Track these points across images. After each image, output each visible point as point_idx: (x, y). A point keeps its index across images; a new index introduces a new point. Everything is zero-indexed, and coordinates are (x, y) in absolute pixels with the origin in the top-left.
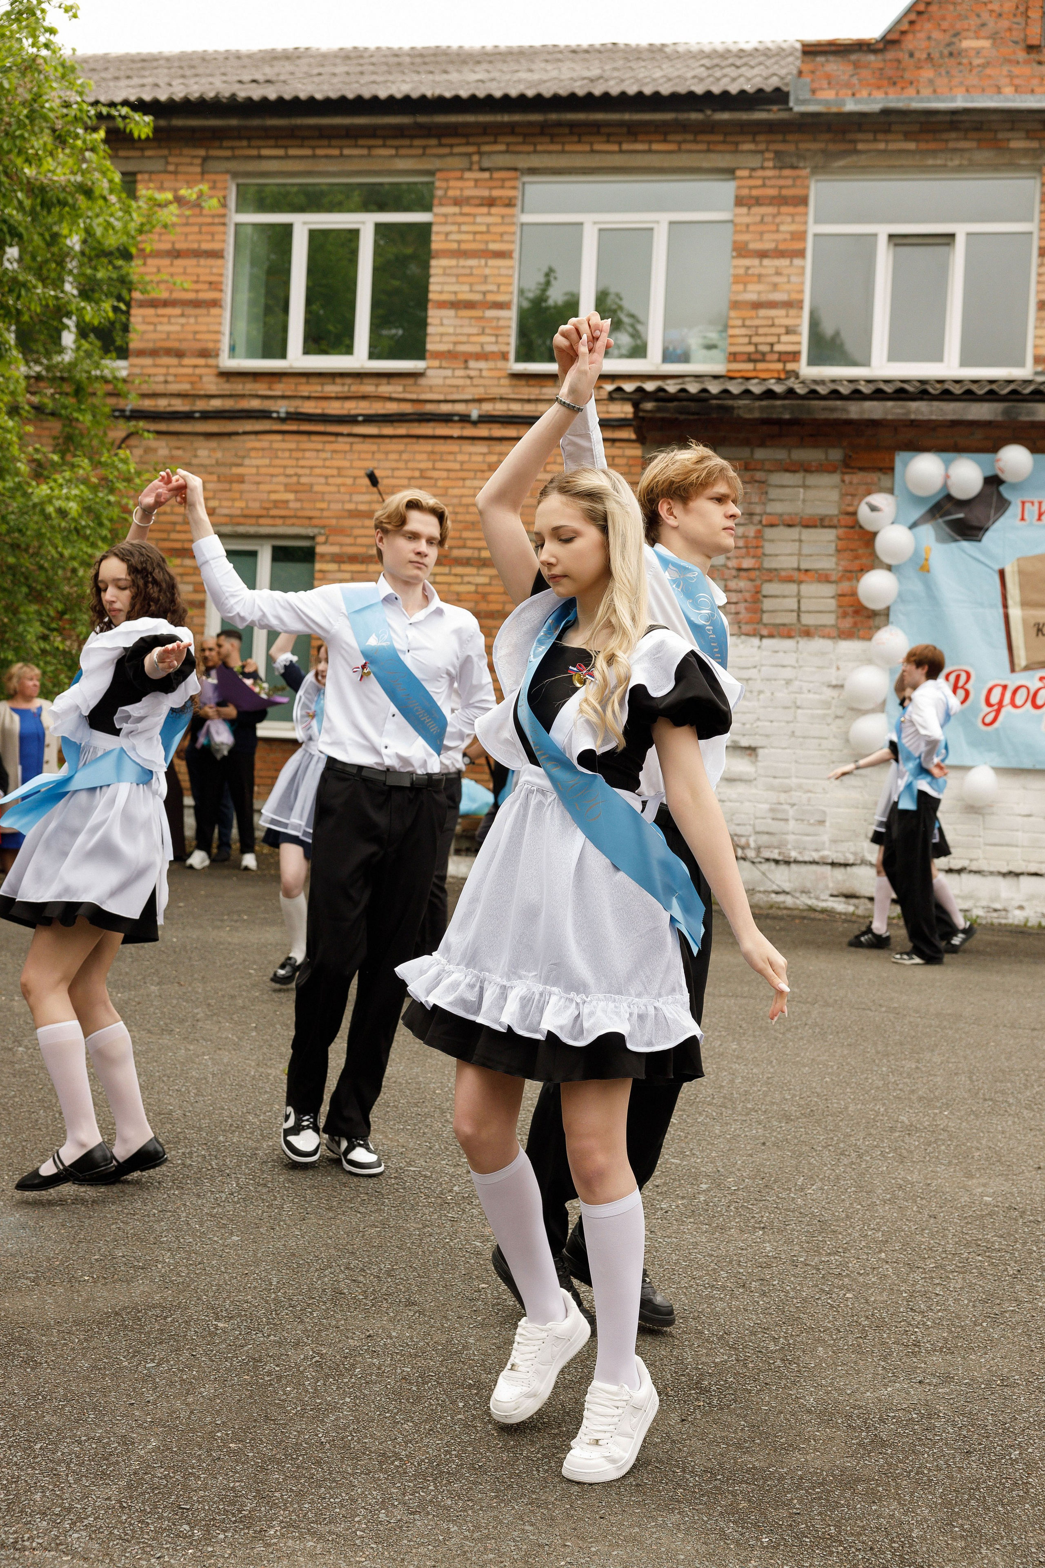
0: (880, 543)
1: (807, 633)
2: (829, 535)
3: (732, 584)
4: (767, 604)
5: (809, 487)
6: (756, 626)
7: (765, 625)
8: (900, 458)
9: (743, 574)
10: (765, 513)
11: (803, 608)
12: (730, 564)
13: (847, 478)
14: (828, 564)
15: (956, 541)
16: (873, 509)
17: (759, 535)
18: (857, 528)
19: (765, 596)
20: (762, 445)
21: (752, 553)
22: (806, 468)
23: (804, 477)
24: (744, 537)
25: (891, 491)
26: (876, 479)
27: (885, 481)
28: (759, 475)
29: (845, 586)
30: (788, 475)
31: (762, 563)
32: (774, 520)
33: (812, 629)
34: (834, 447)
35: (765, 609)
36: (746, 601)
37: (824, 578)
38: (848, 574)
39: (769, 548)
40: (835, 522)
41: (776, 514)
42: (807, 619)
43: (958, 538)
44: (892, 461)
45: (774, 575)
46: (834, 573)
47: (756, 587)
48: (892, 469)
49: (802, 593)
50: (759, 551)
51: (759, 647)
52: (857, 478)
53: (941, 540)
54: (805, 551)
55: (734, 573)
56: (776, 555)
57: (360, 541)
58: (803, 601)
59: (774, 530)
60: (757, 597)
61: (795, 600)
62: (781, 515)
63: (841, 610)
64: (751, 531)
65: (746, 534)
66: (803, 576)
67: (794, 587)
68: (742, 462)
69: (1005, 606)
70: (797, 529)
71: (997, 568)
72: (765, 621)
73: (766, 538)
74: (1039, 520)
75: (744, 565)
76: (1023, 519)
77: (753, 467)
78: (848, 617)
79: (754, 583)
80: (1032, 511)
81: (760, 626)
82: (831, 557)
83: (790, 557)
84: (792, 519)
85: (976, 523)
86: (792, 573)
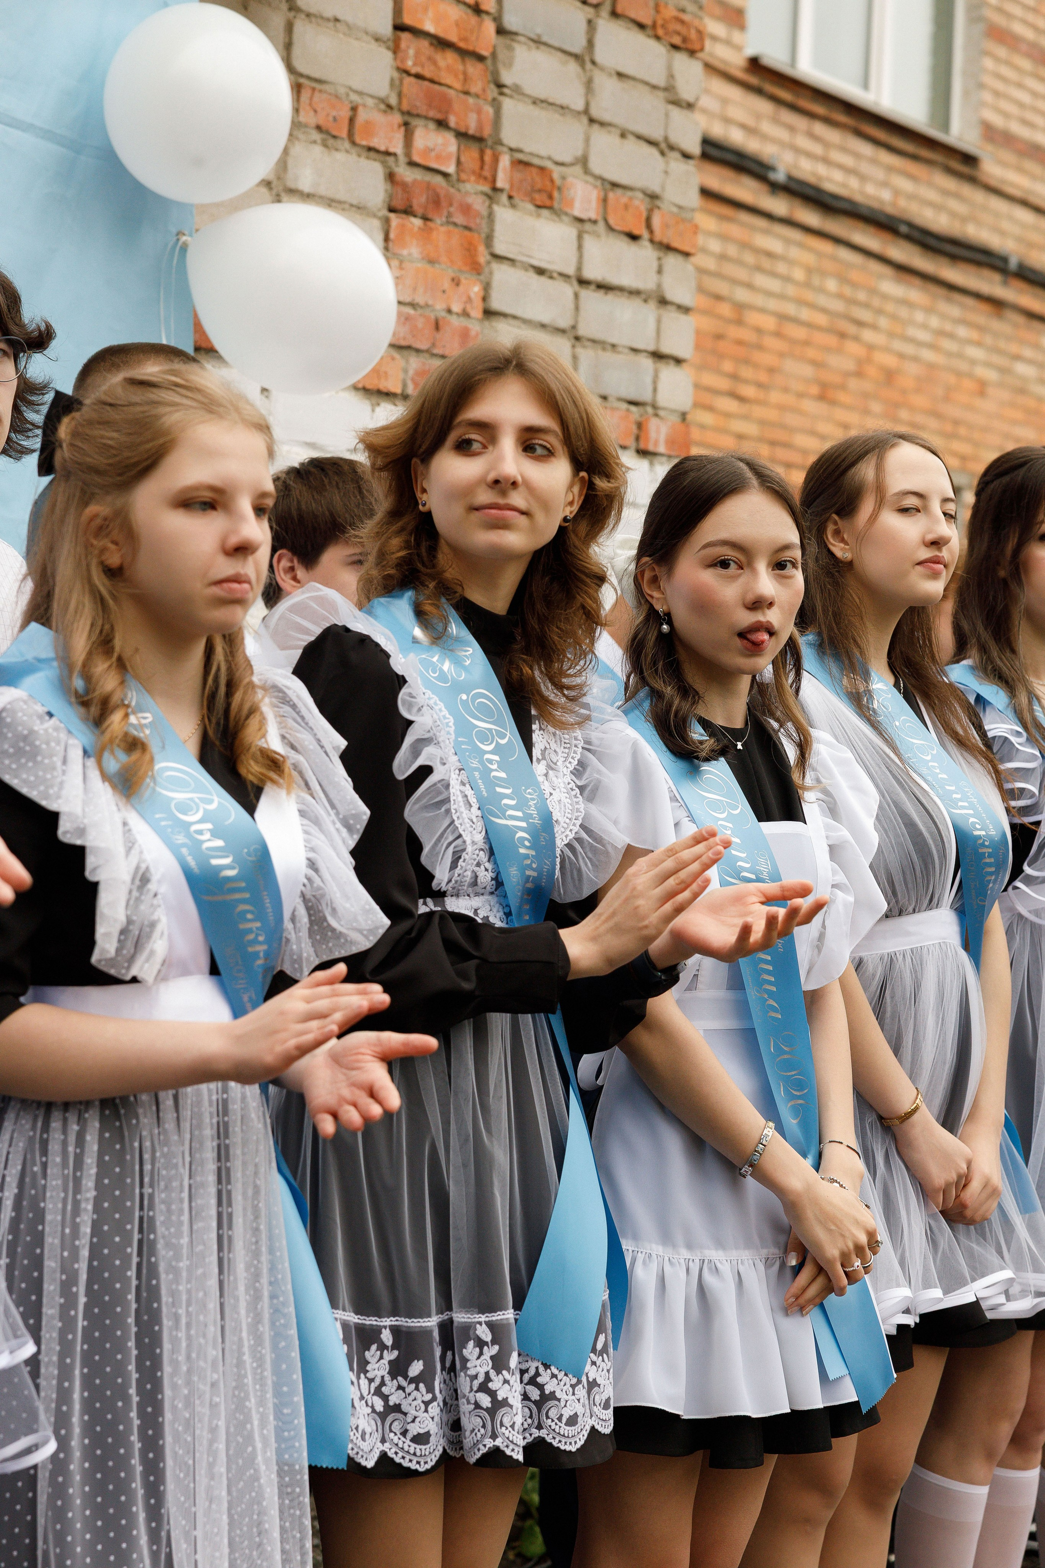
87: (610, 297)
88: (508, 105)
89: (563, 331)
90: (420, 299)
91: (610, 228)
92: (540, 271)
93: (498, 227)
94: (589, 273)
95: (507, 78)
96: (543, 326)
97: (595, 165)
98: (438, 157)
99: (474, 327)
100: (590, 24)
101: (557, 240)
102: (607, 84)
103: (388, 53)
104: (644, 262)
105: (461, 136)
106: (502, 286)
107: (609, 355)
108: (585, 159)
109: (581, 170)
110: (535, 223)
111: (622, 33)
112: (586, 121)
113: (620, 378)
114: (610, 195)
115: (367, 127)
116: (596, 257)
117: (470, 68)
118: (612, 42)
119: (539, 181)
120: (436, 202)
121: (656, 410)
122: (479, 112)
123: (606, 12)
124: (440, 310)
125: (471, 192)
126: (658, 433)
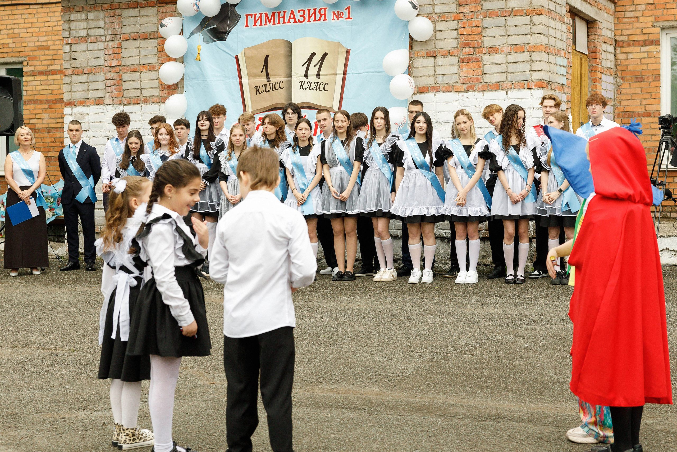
1: (146, 101)
2: (153, 43)
3: (108, 75)
4: (125, 85)
5: (142, 16)
6: (121, 99)
7: (125, 98)
9: (113, 69)
10: (122, 33)
11: (142, 87)
12: (106, 64)
13: (160, 9)
14: (153, 60)
15: (215, 41)
19: (124, 81)
21: (116, 57)
22: (141, 6)
23: (140, 11)
24: (112, 48)
25: (179, 15)
27: (173, 9)
28: (118, 12)
30: (132, 10)
31: (121, 62)
32: (127, 37)
33: (148, 98)
35: (124, 88)
36: (115, 85)
37: (152, 68)
39: (124, 53)
40: (156, 35)
41: (128, 33)
42: (145, 93)
43: (215, 39)
45: (128, 69)
46: (158, 64)
47: (119, 76)
49: (142, 78)
50: (120, 56)
52: (165, 9)
53: (206, 41)
54: (142, 54)
55: (108, 68)
56: (129, 57)
57: (44, 63)
58: (142, 83)
59: (127, 41)
60: (120, 82)
61: (139, 82)
62: (130, 34)
63: (161, 86)
64: (115, 44)
65: (113, 46)
66: (141, 68)
67: (137, 75)
68: (109, 5)
69: (240, 78)
70: (138, 41)
71: (234, 55)
72: (125, 96)
73: (123, 48)
74: (255, 25)
75: (113, 65)
76: (247, 26)
77: (114, 8)
78: (165, 90)
79: (119, 74)
80: (251, 20)
81: (123, 98)
82: (155, 56)
83: (134, 58)
84: (135, 36)
85: (222, 31)
86: (137, 67)
87: (517, 64)
88: (485, 39)
89: (504, 72)
90: (466, 75)
91: (515, 52)
92: (497, 64)
93: (484, 60)
94: (509, 62)
95: (485, 35)
96: (498, 73)
97: (509, 43)
98: (469, 53)
99: (480, 77)
100: (506, 20)
101: (499, 58)
102: (511, 28)
103: (456, 40)
104: (526, 56)
105: (474, 48)
106: (486, 68)
107: (518, 74)
108: (506, 43)
109: (506, 44)
110: (494, 57)
111: (516, 18)
112: (507, 36)
113: (520, 77)
114: (515, 46)
115: (453, 53)
116: (511, 58)
117: (477, 36)
118: (512, 21)
119: (495, 49)
120: (469, 60)
121: (532, 81)
122: (478, 43)
123: (511, 16)
124: (471, 76)
125: (478, 56)
126: (532, 85)
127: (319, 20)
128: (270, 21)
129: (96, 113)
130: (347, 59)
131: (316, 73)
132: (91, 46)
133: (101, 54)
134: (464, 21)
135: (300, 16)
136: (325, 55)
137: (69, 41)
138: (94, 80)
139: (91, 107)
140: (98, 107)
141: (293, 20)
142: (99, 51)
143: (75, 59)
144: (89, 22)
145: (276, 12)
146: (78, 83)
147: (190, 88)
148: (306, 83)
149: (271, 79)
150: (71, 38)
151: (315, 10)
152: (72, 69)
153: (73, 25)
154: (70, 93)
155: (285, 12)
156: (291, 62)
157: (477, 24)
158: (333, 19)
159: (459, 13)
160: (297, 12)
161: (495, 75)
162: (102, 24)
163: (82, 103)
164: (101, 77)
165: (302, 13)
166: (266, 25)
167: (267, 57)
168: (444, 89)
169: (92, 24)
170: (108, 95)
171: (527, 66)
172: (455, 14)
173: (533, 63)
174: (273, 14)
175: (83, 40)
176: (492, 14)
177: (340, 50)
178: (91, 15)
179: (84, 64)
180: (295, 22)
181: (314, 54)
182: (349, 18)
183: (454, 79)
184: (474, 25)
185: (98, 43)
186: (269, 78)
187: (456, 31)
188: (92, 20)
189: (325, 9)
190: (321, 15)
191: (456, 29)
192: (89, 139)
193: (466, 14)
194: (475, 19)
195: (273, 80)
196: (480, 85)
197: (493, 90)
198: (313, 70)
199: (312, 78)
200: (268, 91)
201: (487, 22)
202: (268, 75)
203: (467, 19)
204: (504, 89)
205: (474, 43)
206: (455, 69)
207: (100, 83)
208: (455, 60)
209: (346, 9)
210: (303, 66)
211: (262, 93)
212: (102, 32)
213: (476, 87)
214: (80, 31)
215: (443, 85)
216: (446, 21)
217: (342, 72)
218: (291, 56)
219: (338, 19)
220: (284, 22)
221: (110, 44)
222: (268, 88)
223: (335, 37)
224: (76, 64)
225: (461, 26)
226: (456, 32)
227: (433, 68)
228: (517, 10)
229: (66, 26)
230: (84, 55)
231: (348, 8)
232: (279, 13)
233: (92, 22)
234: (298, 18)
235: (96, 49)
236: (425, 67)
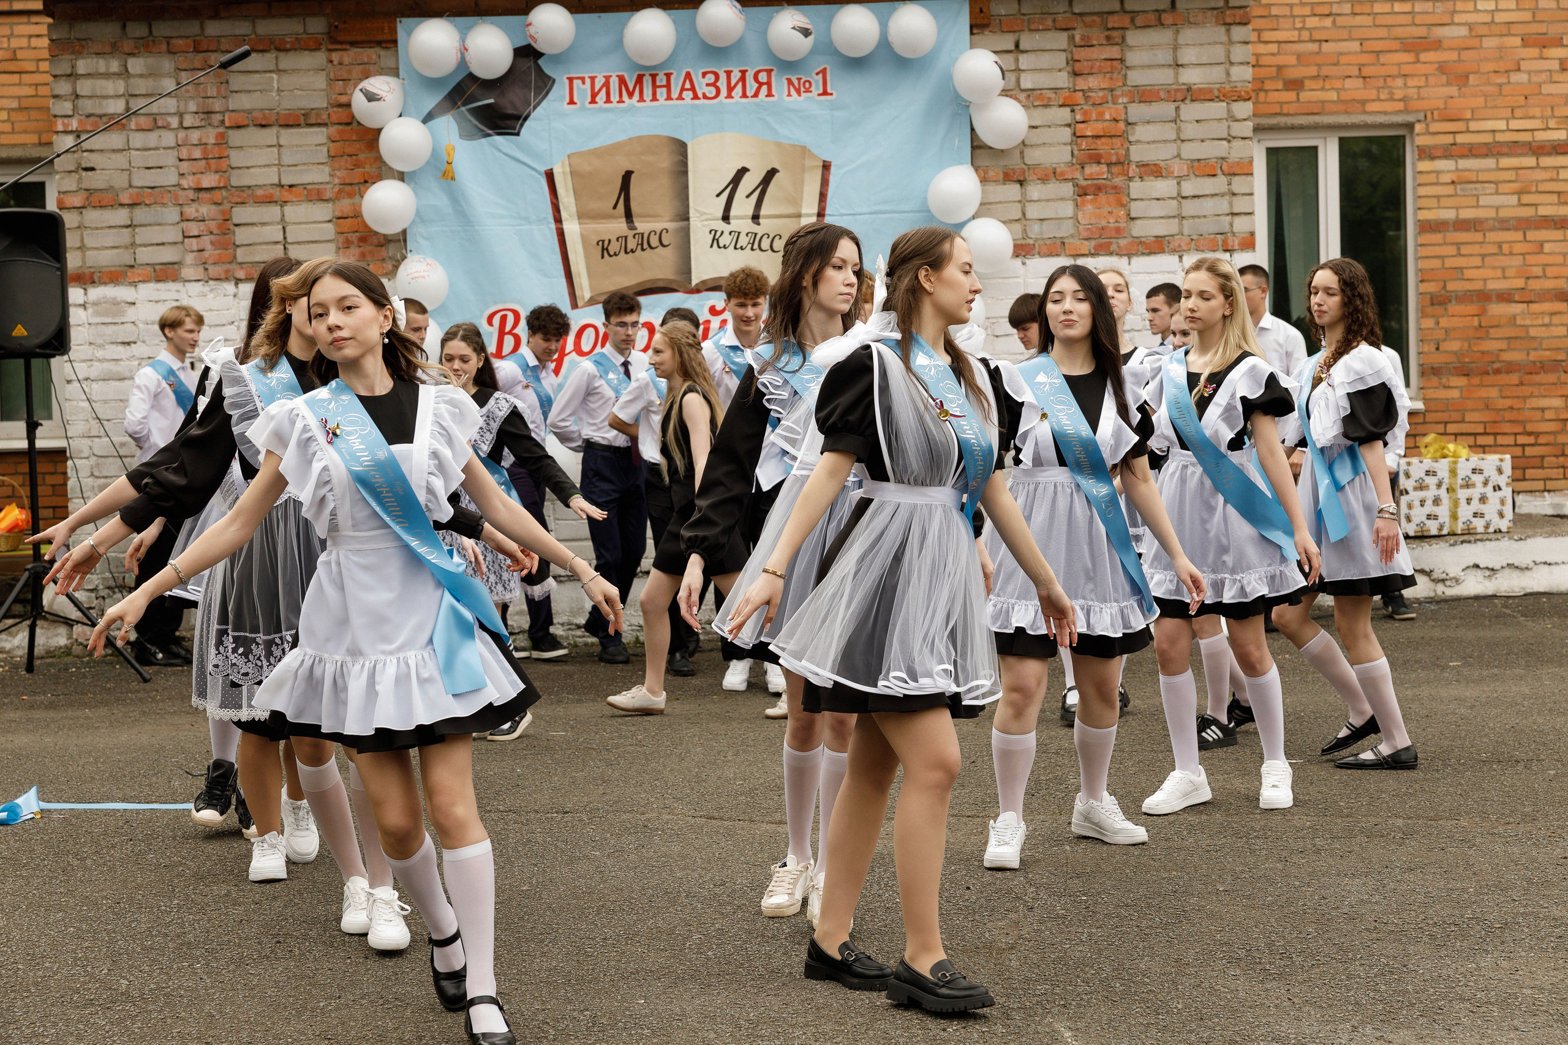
0: (385, 142)
2: (319, 135)
3: (191, 211)
4: (241, 236)
5: (284, 71)
6: (228, 266)
7: (240, 264)
8: (403, 26)
9: (203, 195)
10: (228, 110)
11: (289, 240)
12: (185, 183)
13: (335, 56)
14: (319, 176)
15: (489, 135)
16: (371, 97)
17: (222, 141)
18: (355, 124)
19: (236, 225)
20: (216, 16)
21: (213, 167)
22: (280, 47)
23: (277, 58)
24: (201, 144)
25: (395, 72)
26: (374, 57)
27: (385, 57)
28: (215, 58)
29: (345, 205)
31: (228, 179)
32: (241, 119)
34: (314, 15)
35: (237, 243)
36: (211, 233)
37: (315, 195)
38: (348, 188)
39: (236, 158)
40: (325, 117)
41: (244, 111)
43: (490, 132)
44: (394, 31)
45: (248, 195)
46: (329, 186)
47: (223, 212)
48: (395, 42)
49: (287, 219)
50: (224, 164)
51: (235, 296)
52: (350, 55)
53: (466, 135)
54: (286, 160)
55: (191, 194)
56: (248, 168)
58: (288, 229)
59: (243, 131)
60: (226, 227)
61: (280, 227)
62: (249, 112)
63: (341, 239)
64: (210, 135)
65: (204, 141)
66: (286, 194)
67: (275, 210)
68: (190, 41)
69: (558, 220)
70: (274, 130)
71: (543, 168)
72: (240, 260)
73: (231, 144)
74: (593, 101)
75: (205, 184)
76: (572, 102)
77: (205, 48)
78: (352, 247)
79: (221, 207)
80: (582, 91)
81: (233, 266)
82: (321, 167)
83: (266, 169)
84: (265, 117)
85: (510, 111)
86: (272, 191)
87: (1201, 199)
88: (1132, 148)
89: (1174, 217)
90: (1093, 221)
91: (1197, 176)
92: (1158, 199)
93: (1131, 190)
94: (1184, 194)
95: (1131, 139)
96: (1162, 217)
97: (1184, 155)
98: (1098, 174)
99: (1122, 225)
100: (1177, 109)
101: (1163, 187)
102: (1189, 126)
103: (1069, 148)
104: (1219, 183)
105: (1109, 165)
106: (1136, 209)
107: (1202, 220)
108: (1179, 156)
109: (1177, 160)
110: (1153, 184)
111: (1197, 106)
112: (1179, 142)
113: (1208, 227)
114: (1196, 164)
115: (1062, 173)
116: (1188, 188)
117: (1115, 140)
118: (1191, 111)
119: (1154, 169)
120: (1098, 190)
121: (1234, 234)
122: (1117, 154)
123: (1188, 101)
124: (1104, 223)
125: (1118, 181)
126: (1235, 243)
127: (756, 95)
128: (631, 95)
129: (157, 302)
130: (825, 182)
131: (750, 212)
132: (138, 139)
133: (170, 158)
134: (1085, 107)
135: (708, 85)
136: (772, 173)
137: (74, 124)
138: (149, 220)
139: (141, 286)
140: (160, 285)
141: (690, 94)
142: (162, 151)
143: (92, 169)
144: (132, 80)
145: (647, 73)
146: (101, 228)
147: (421, 240)
148: (726, 233)
149: (637, 224)
150: (77, 117)
151: (743, 72)
152: (85, 194)
153: (84, 87)
154: (78, 253)
155: (668, 76)
156: (686, 187)
157: (1114, 115)
158: (789, 95)
159: (1075, 91)
160: (700, 75)
161: (1154, 221)
162: (169, 85)
163: (114, 277)
164: (171, 214)
165: (710, 78)
166: (621, 101)
167: (627, 176)
168: (1044, 250)
169: (141, 86)
170: (190, 259)
171: (1223, 205)
172: (1066, 93)
173: (1235, 199)
174: (640, 79)
175: (117, 123)
176: (1146, 96)
177: (808, 163)
178: (136, 65)
179: (120, 181)
180: (696, 97)
181: (743, 171)
182: (825, 93)
183: (1066, 230)
184: (1107, 117)
185: (157, 133)
186: (632, 222)
187: (1068, 129)
188: (141, 76)
189: (769, 72)
190: (761, 84)
191: (1069, 125)
192: (136, 363)
193: (1090, 94)
194: (1110, 105)
195: (642, 226)
196: (1123, 242)
197: (1150, 254)
198: (743, 206)
199: (741, 222)
200: (632, 251)
201: (1136, 111)
202: (629, 215)
203: (1094, 104)
204: (1173, 251)
205: (1110, 154)
206: (1068, 209)
207: (168, 227)
208: (1068, 189)
209: (817, 74)
210: (718, 196)
211: (615, 254)
212: (170, 104)
213: (1114, 247)
214: (104, 102)
215: (1040, 242)
216: (1046, 106)
217: (816, 211)
218: (686, 173)
219: (799, 94)
220: (669, 98)
221: (195, 136)
222: (632, 244)
223: (794, 134)
224: (94, 180)
225: (1079, 117)
226: (1068, 132)
227: (1019, 205)
228: (1200, 90)
229: (63, 88)
230: (120, 160)
231: (824, 72)
232: (654, 77)
233: (139, 81)
234: (701, 88)
235: (152, 145)
236: (1000, 202)
